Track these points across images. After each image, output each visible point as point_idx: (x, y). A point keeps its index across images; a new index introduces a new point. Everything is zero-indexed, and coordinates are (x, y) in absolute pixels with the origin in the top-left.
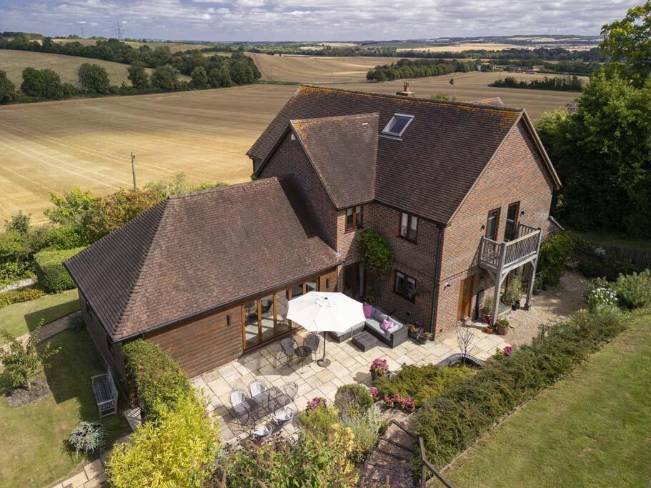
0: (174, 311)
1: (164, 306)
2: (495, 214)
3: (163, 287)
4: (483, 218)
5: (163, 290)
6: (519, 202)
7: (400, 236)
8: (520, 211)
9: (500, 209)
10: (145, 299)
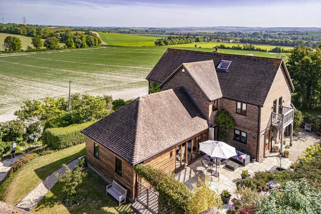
0: (154, 149)
1: (149, 147)
2: (275, 102)
3: (146, 138)
4: (272, 105)
5: (147, 140)
6: (282, 97)
7: (237, 113)
8: (283, 101)
9: (276, 100)
10: (141, 144)
